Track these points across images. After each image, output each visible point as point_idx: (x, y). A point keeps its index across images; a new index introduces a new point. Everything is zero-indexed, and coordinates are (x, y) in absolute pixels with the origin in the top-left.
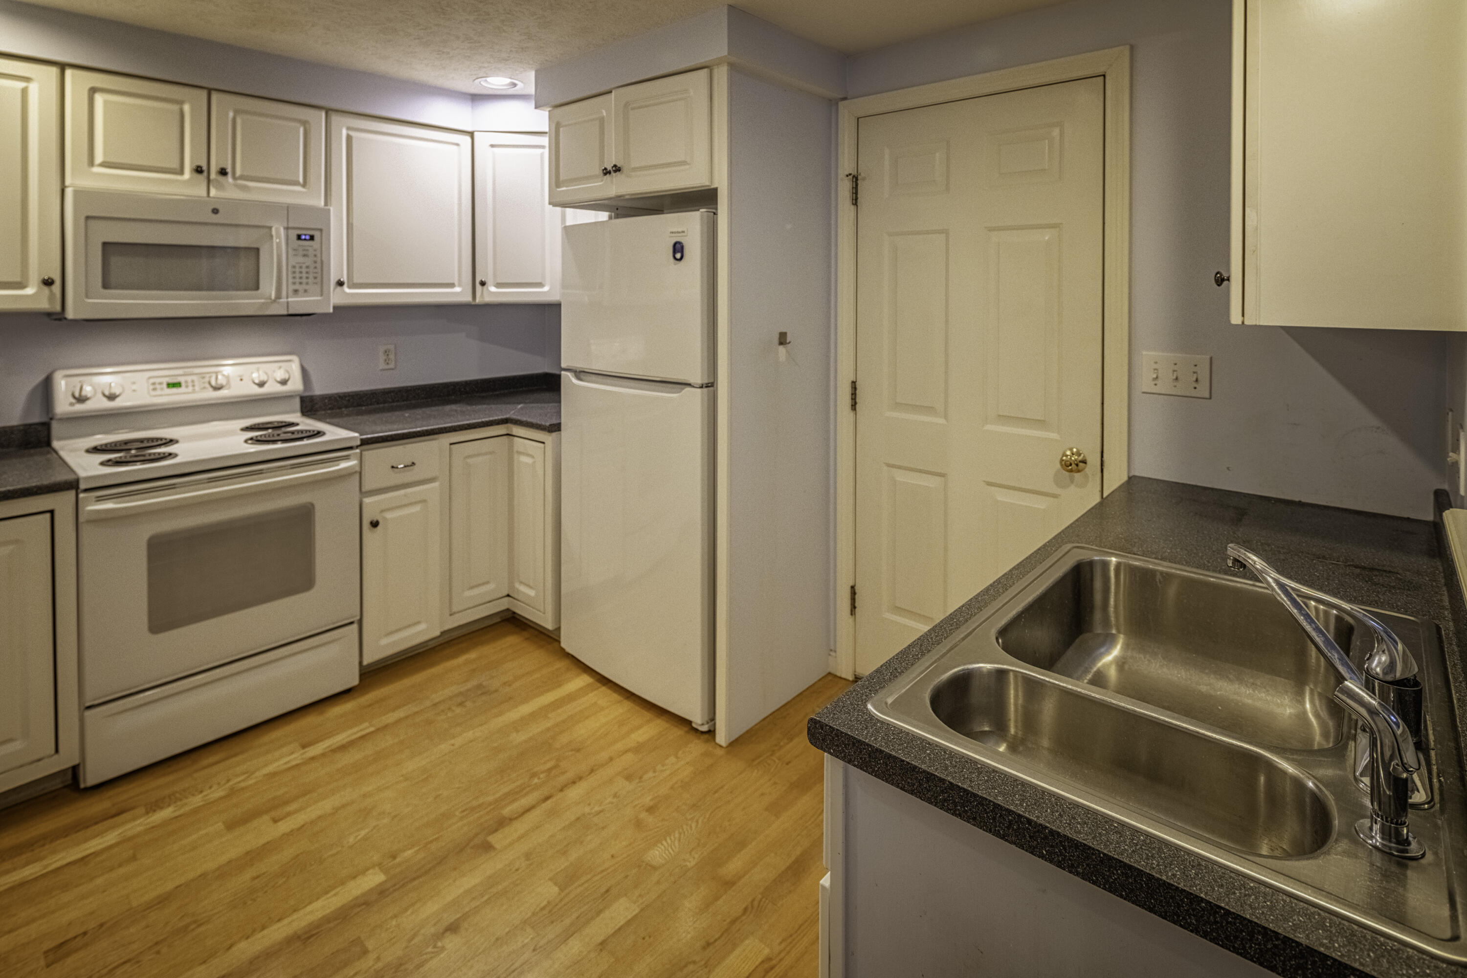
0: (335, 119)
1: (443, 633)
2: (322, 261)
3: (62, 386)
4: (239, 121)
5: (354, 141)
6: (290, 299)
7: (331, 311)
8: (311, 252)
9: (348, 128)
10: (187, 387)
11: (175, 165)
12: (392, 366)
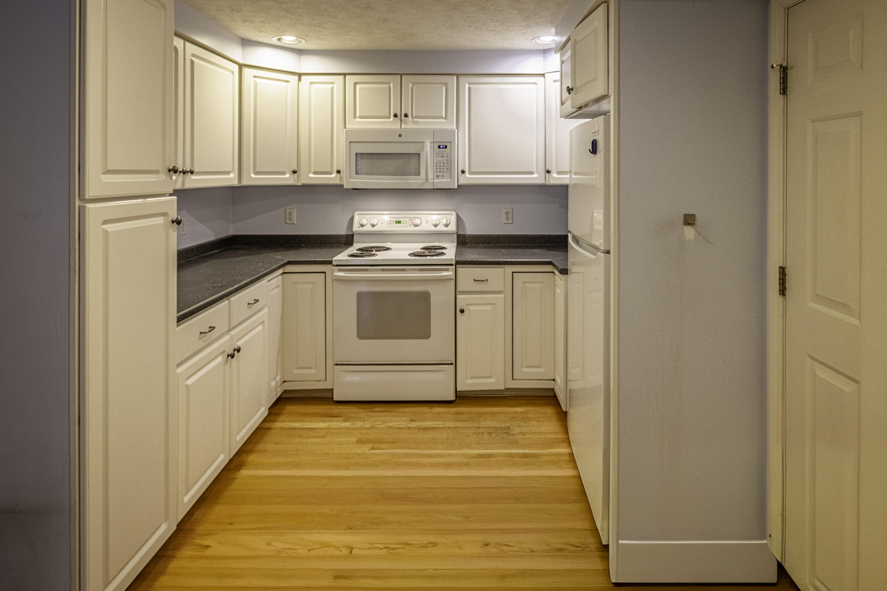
0: (461, 79)
1: (507, 389)
2: (451, 159)
3: (356, 218)
4: (414, 88)
5: (472, 89)
6: (434, 181)
7: (456, 187)
8: (445, 155)
9: (469, 84)
10: (403, 223)
11: (387, 114)
12: (510, 221)
